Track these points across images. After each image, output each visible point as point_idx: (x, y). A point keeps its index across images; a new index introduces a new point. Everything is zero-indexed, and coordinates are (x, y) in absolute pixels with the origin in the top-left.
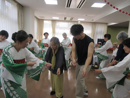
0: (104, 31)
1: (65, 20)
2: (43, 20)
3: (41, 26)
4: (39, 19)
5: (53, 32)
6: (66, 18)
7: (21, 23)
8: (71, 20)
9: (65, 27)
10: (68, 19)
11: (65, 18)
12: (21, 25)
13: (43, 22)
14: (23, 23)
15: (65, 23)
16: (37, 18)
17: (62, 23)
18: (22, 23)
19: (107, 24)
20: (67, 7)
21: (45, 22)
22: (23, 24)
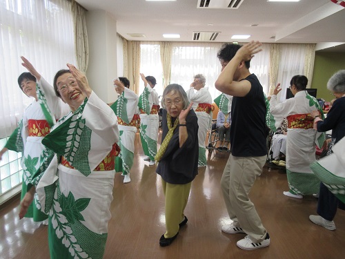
0: (305, 67)
1: (196, 41)
2: (138, 43)
3: (133, 59)
4: (127, 41)
5: (165, 75)
6: (199, 34)
7: (84, 54)
8: (212, 41)
9: (195, 58)
10: (204, 37)
11: (195, 35)
12: (84, 60)
13: (139, 48)
14: (88, 52)
15: (196, 48)
16: (123, 38)
17: (188, 48)
18: (86, 53)
19: (313, 45)
20: (202, 5)
21: (143, 47)
22: (88, 56)
